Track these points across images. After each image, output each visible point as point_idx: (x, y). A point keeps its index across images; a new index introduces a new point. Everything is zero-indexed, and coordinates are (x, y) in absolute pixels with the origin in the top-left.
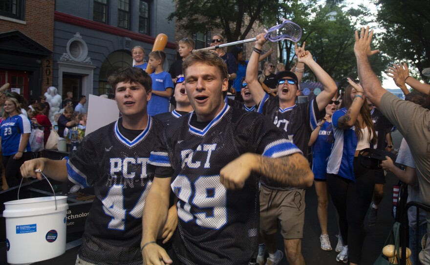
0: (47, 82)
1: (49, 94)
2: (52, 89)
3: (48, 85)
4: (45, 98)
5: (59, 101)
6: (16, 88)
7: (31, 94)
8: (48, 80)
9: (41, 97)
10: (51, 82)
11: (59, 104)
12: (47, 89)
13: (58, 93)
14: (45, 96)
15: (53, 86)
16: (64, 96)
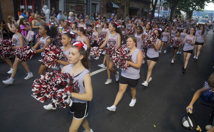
0: (43, 3)
1: (44, 9)
2: (45, 6)
3: (44, 4)
4: (43, 11)
5: (49, 12)
6: (30, 5)
7: (37, 9)
8: (44, 2)
9: (41, 10)
10: (45, 3)
11: (49, 14)
12: (43, 6)
13: (48, 8)
14: (42, 10)
15: (46, 5)
16: (51, 10)
